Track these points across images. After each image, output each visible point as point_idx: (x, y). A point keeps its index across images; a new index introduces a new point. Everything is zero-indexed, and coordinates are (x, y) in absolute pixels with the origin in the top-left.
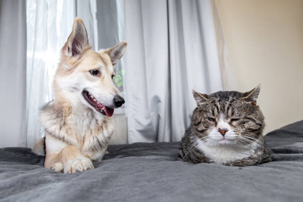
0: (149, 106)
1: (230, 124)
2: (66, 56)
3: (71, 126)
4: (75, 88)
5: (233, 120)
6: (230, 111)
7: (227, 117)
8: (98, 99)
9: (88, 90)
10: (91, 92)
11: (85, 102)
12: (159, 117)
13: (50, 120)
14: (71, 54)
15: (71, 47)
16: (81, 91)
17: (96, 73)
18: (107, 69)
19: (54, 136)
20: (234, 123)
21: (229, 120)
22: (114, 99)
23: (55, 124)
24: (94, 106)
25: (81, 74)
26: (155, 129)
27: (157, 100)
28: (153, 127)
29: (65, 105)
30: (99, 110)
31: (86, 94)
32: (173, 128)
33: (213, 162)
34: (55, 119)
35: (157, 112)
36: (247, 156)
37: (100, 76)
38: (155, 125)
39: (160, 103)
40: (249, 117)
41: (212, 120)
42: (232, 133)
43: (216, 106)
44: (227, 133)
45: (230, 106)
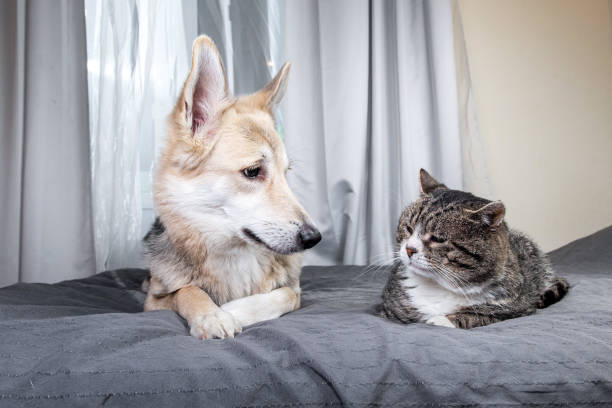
0: (330, 198)
1: (426, 244)
5: (433, 239)
6: (430, 223)
7: (424, 231)
12: (346, 219)
15: (190, 104)
17: (255, 173)
20: (434, 245)
21: (427, 237)
22: (300, 235)
26: (338, 240)
27: (346, 188)
28: (334, 238)
32: (373, 241)
35: (343, 209)
37: (263, 179)
38: (338, 233)
39: (351, 194)
40: (458, 242)
41: (410, 231)
42: (421, 259)
43: (421, 209)
44: (414, 256)
45: (437, 215)
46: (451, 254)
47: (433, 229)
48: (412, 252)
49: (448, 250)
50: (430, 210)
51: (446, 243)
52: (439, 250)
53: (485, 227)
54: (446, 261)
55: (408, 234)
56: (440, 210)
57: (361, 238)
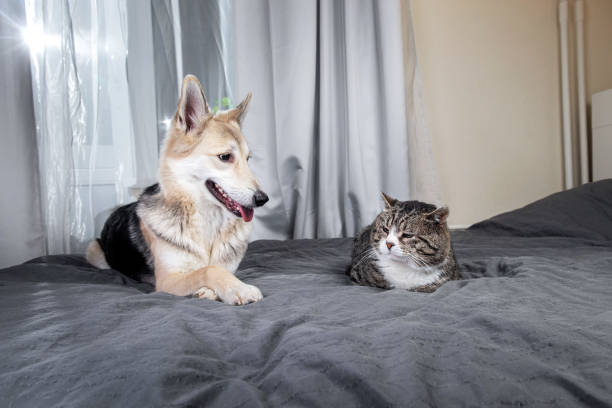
0: (280, 175)
1: (400, 239)
2: (177, 130)
3: (198, 229)
4: (195, 177)
5: (404, 236)
6: (403, 224)
7: (398, 230)
8: (230, 195)
9: (215, 181)
10: (219, 183)
11: (210, 197)
12: (296, 195)
13: (164, 220)
14: (184, 127)
15: (183, 118)
16: (203, 182)
17: (227, 157)
18: (240, 148)
19: (175, 244)
20: (405, 240)
21: (400, 234)
22: (255, 197)
23: (173, 225)
24: (224, 204)
25: (204, 158)
26: (288, 215)
27: (294, 164)
28: (284, 213)
29: (184, 200)
30: (232, 210)
31: (211, 185)
32: (321, 215)
33: (393, 288)
34: (170, 218)
35: (293, 186)
36: (430, 282)
37: (232, 162)
38: (288, 208)
39: (300, 171)
40: (423, 237)
41: (386, 231)
42: (398, 249)
43: (394, 216)
44: (393, 248)
45: (406, 219)
46: (418, 246)
47: (405, 228)
48: (390, 246)
49: (416, 242)
50: (400, 217)
51: (414, 238)
52: (409, 243)
53: (437, 223)
54: (414, 250)
55: (385, 234)
56: (406, 215)
57: (309, 212)
